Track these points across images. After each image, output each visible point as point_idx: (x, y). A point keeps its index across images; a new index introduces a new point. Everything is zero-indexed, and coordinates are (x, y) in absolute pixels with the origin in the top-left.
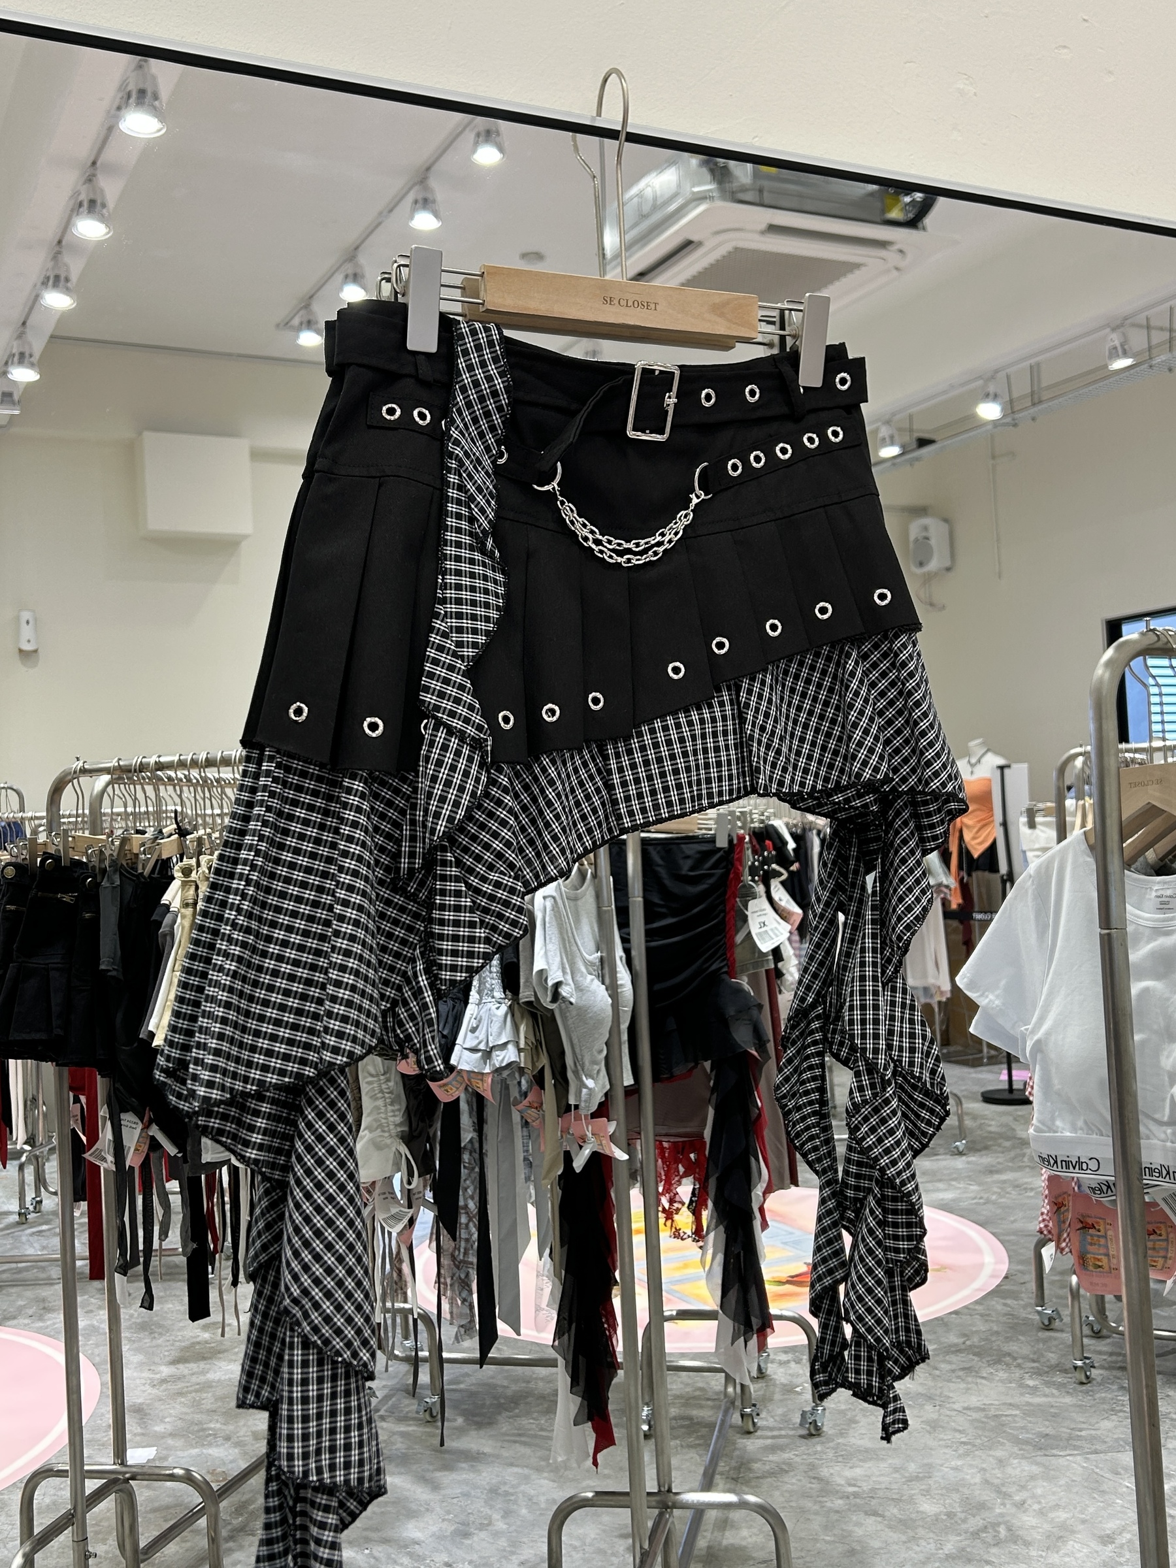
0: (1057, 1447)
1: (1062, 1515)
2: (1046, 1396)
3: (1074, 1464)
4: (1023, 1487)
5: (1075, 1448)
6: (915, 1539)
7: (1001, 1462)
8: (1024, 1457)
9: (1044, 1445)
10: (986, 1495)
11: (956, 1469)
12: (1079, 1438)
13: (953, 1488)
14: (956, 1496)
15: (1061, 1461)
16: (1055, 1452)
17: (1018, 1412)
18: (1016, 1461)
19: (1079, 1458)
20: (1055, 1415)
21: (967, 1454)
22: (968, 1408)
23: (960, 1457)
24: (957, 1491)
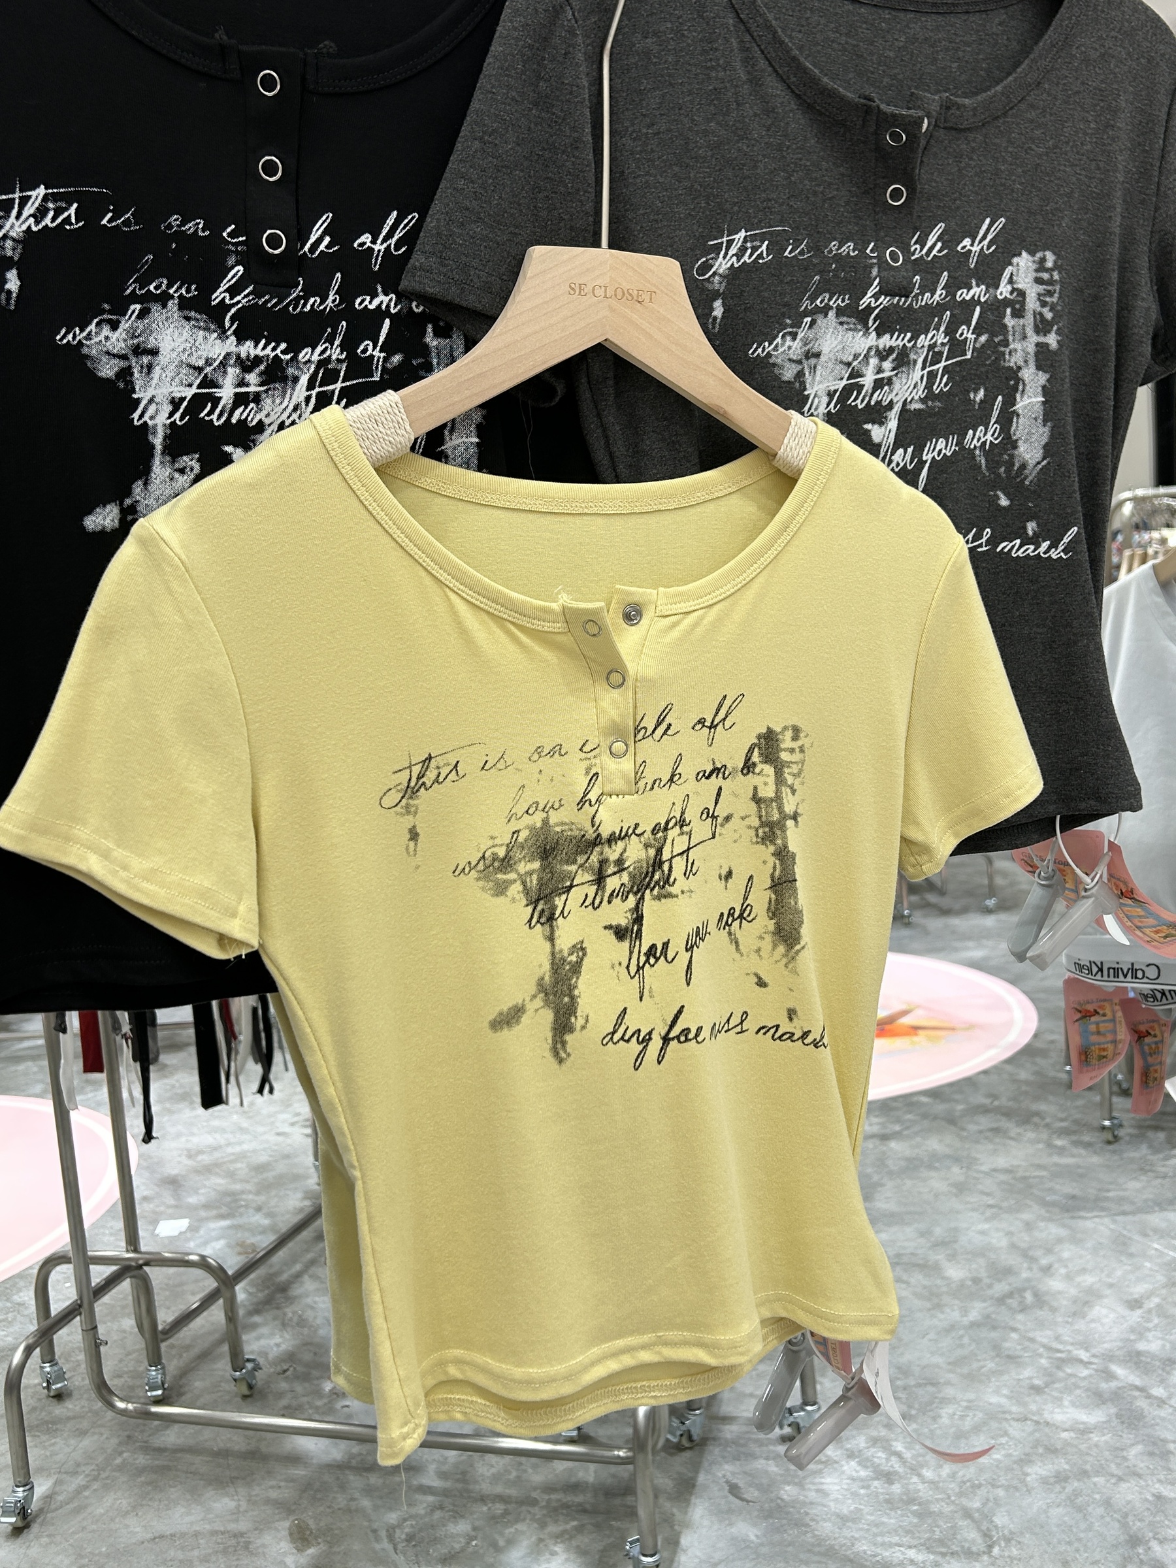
0: (1084, 1209)
1: (1088, 1280)
2: (1073, 1156)
3: (1099, 1226)
4: (1049, 1251)
5: (1103, 1209)
6: (938, 1307)
7: (1029, 1226)
8: (1050, 1220)
9: (1072, 1206)
10: (1013, 1260)
11: (983, 1233)
12: (1107, 1199)
13: (980, 1253)
14: (982, 1261)
15: (1089, 1224)
16: (1082, 1214)
17: (1044, 1173)
18: (1042, 1224)
19: (1106, 1220)
20: (1082, 1176)
21: (994, 1217)
22: (995, 1170)
23: (987, 1220)
24: (983, 1255)
